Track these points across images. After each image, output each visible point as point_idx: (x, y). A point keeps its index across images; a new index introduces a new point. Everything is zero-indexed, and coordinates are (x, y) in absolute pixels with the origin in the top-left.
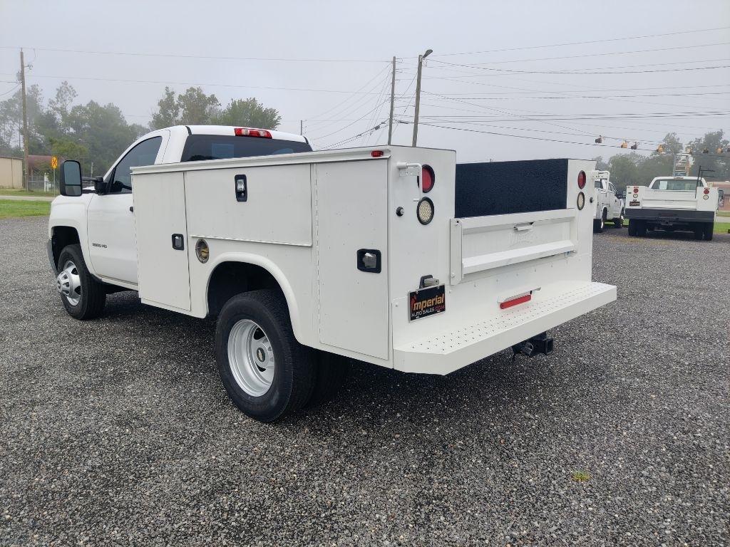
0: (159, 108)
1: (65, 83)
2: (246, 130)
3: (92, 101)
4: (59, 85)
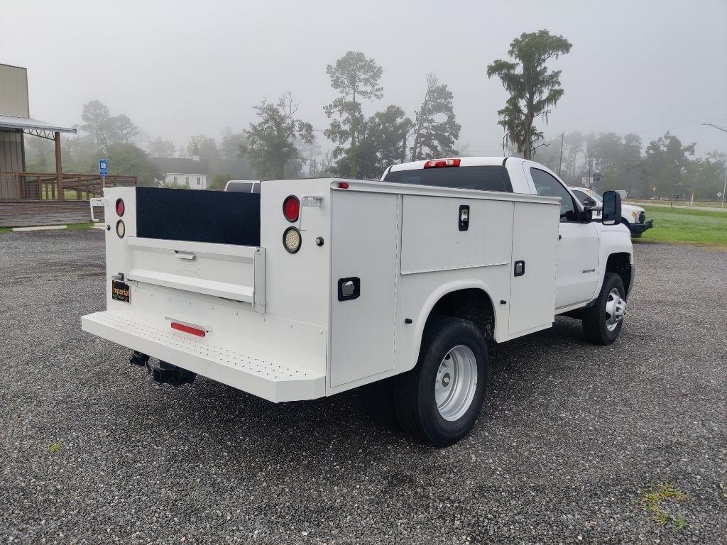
2: (433, 162)
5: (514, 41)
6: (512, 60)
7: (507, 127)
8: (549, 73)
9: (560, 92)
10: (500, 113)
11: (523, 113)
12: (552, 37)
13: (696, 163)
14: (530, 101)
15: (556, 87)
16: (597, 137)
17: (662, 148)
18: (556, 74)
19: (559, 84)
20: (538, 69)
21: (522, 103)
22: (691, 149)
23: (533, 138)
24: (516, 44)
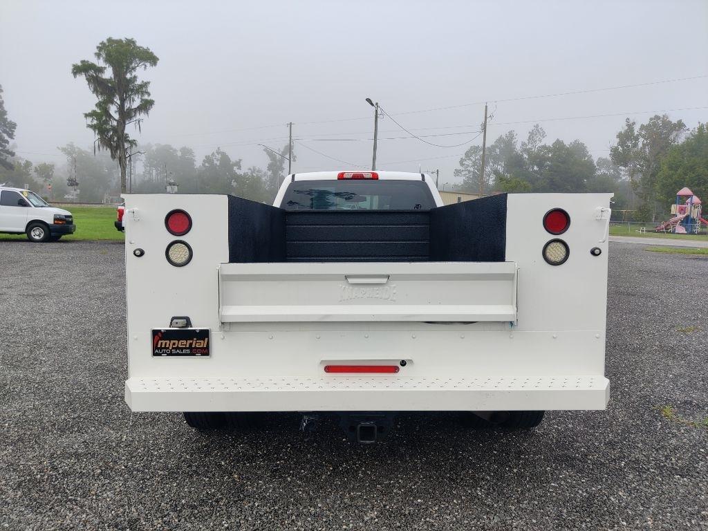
0: (618, 140)
1: (537, 126)
3: (558, 140)
4: (531, 128)
5: (101, 44)
6: (100, 63)
7: (97, 132)
8: (138, 82)
9: (151, 103)
10: (86, 115)
11: (114, 119)
12: (139, 48)
13: (245, 177)
14: (121, 108)
15: (146, 97)
16: (154, 148)
17: (215, 162)
18: (145, 85)
19: (149, 94)
20: (128, 76)
21: (113, 110)
22: (238, 164)
23: (126, 145)
24: (102, 47)
